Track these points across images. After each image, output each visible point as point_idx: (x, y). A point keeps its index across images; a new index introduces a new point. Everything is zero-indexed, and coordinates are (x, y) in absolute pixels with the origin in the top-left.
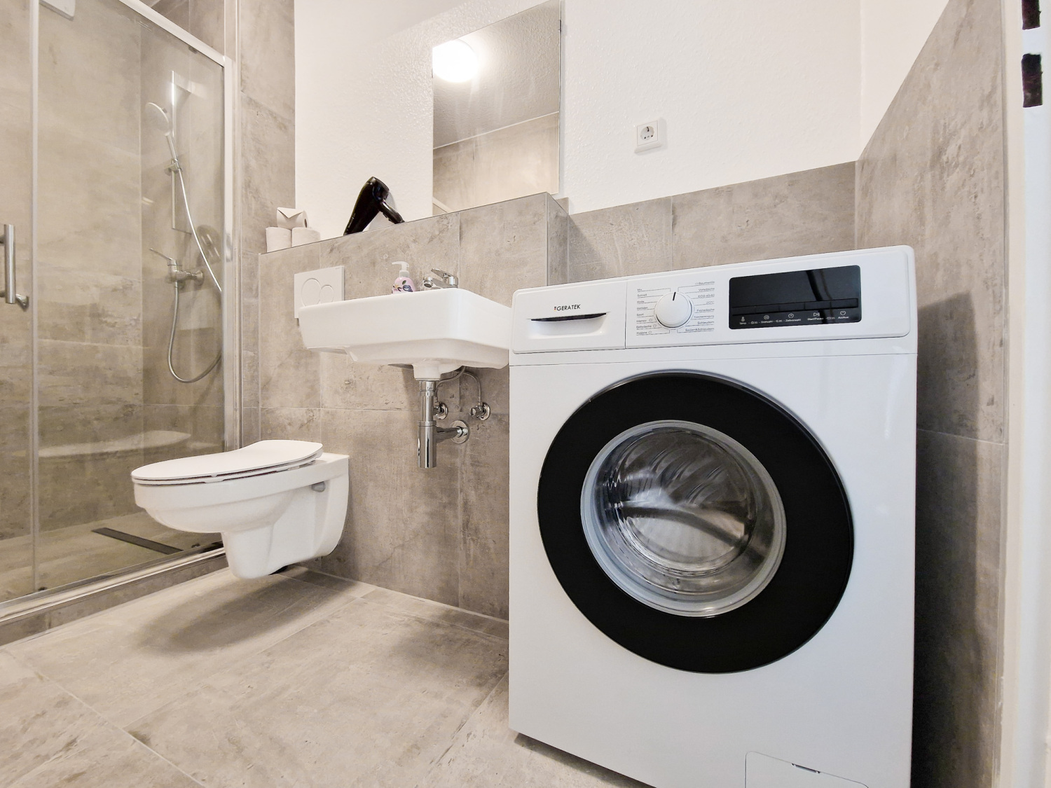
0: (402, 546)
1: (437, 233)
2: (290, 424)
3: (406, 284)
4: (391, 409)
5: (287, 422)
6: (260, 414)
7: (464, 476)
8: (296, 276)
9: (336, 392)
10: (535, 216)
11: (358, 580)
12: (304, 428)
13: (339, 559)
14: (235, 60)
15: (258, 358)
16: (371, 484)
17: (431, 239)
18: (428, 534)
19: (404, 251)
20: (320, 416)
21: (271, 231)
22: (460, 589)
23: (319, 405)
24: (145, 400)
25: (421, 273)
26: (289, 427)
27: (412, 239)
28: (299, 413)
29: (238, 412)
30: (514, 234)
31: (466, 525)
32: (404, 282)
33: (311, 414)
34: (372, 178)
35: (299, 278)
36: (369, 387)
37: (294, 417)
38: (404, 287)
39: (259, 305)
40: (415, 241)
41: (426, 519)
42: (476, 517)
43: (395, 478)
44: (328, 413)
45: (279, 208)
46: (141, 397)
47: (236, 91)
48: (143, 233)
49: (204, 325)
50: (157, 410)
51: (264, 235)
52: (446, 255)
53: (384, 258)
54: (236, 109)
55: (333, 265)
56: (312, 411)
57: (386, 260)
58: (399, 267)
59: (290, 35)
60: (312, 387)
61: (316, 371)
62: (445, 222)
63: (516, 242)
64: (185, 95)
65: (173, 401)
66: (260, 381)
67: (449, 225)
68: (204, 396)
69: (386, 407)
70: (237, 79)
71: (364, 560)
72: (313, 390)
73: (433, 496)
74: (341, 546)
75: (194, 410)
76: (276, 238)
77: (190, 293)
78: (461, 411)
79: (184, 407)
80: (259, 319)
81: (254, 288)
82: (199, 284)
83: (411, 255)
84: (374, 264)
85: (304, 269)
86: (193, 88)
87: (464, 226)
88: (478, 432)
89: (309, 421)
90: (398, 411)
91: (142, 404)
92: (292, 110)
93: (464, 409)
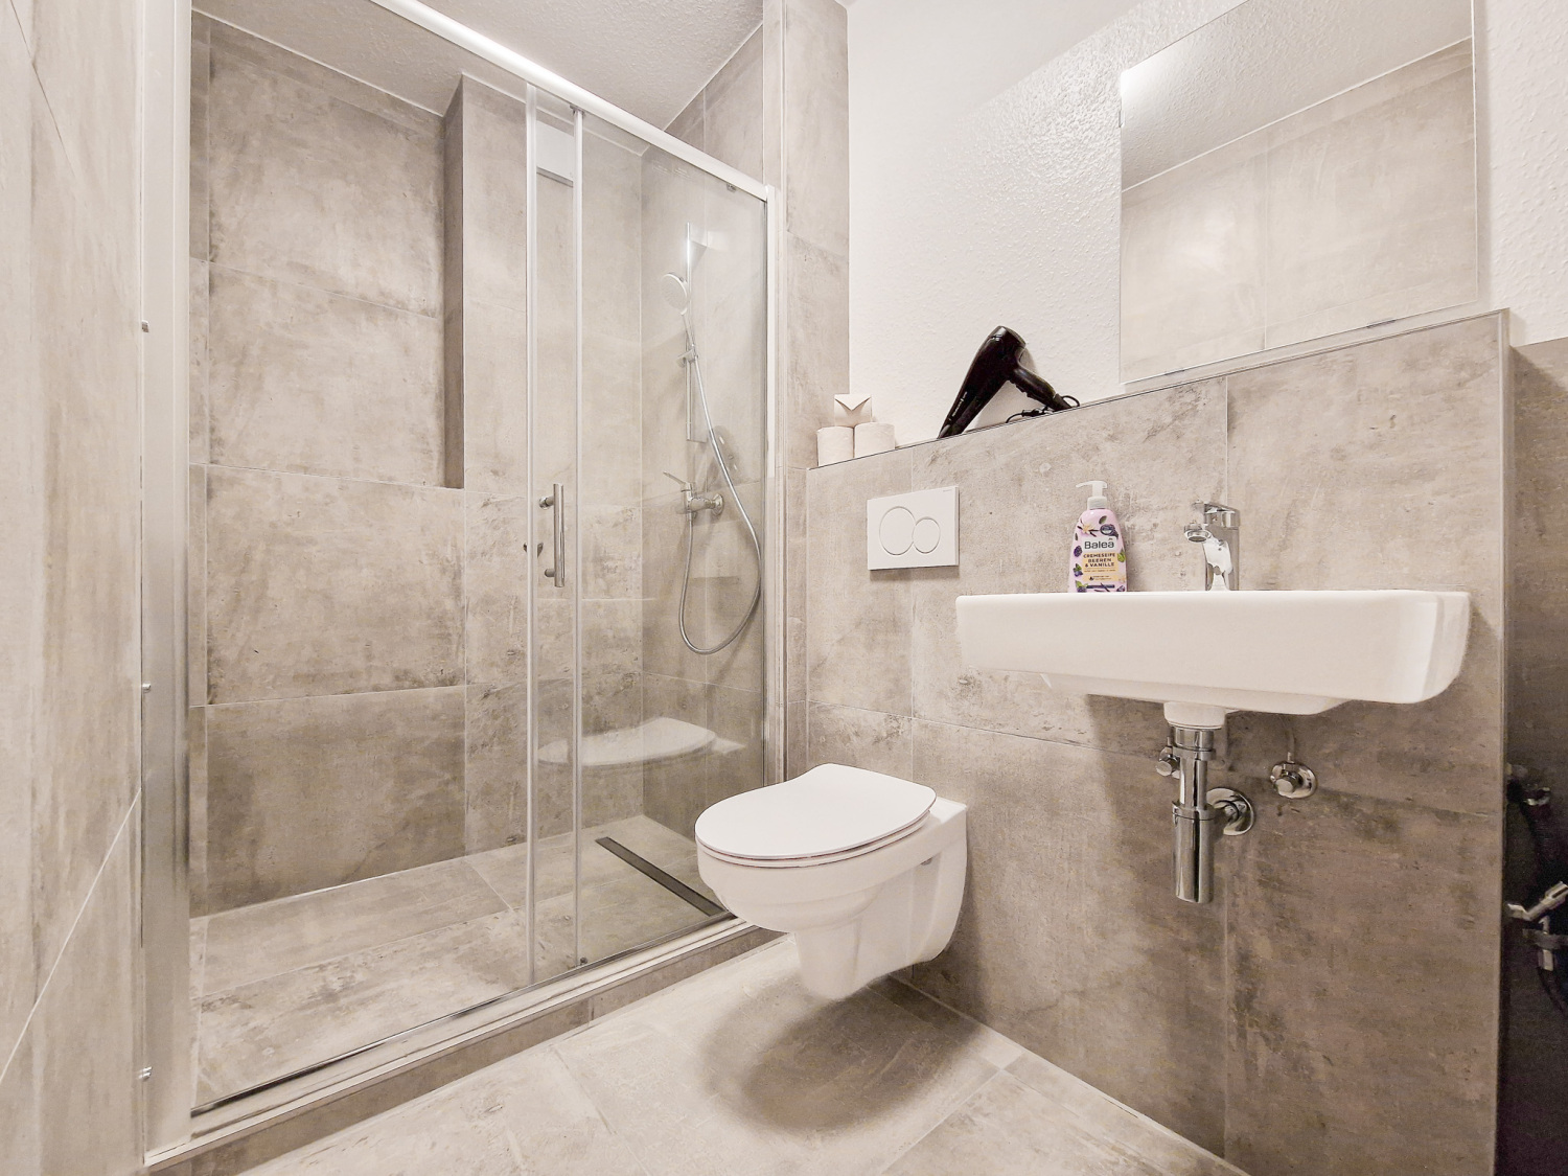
0: (1082, 994)
1: (1168, 420)
2: (857, 734)
3: (1106, 522)
4: (1056, 740)
5: (851, 730)
6: (808, 711)
7: (1240, 901)
8: (871, 504)
9: (941, 694)
10: (1461, 367)
11: (984, 1022)
12: (882, 744)
13: (946, 975)
14: (780, 187)
15: (805, 627)
16: (1014, 864)
17: (1152, 434)
18: (1144, 989)
19: (1087, 457)
20: (911, 729)
21: (825, 434)
22: (1228, 1125)
23: (910, 712)
24: (645, 667)
25: (1127, 496)
26: (854, 738)
27: (1105, 434)
28: (875, 721)
29: (782, 709)
30: (1391, 413)
31: (1245, 1002)
32: (1102, 519)
33: (895, 724)
34: (999, 328)
35: (876, 506)
36: (1009, 696)
37: (863, 724)
38: (1102, 529)
39: (808, 546)
40: (1112, 438)
41: (1140, 960)
42: (1273, 994)
43: (1066, 865)
44: (926, 726)
45: (836, 397)
46: (640, 662)
47: (781, 233)
48: (644, 444)
49: (725, 573)
50: (660, 683)
51: (814, 439)
52: (1191, 460)
53: (1042, 470)
54: (781, 259)
55: (935, 484)
56: (896, 720)
57: (1046, 474)
58: (1089, 491)
59: (842, 126)
60: (897, 681)
61: (903, 656)
62: (1189, 398)
63: (1396, 429)
64: (700, 250)
65: (681, 673)
66: (808, 662)
67: (1200, 403)
68: (722, 673)
69: (1044, 734)
70: (782, 216)
71: (995, 992)
72: (898, 687)
73: (1155, 920)
74: (948, 953)
75: (710, 691)
76: (832, 443)
77: (704, 527)
78: (1231, 769)
79: (696, 683)
80: (808, 568)
81: (801, 521)
82: (717, 513)
83: (1103, 464)
84: (1019, 481)
85: (883, 492)
86: (710, 240)
87: (1239, 406)
88: (1281, 820)
89: (890, 735)
90: (1070, 746)
91: (640, 671)
92: (844, 239)
93: (1239, 766)
